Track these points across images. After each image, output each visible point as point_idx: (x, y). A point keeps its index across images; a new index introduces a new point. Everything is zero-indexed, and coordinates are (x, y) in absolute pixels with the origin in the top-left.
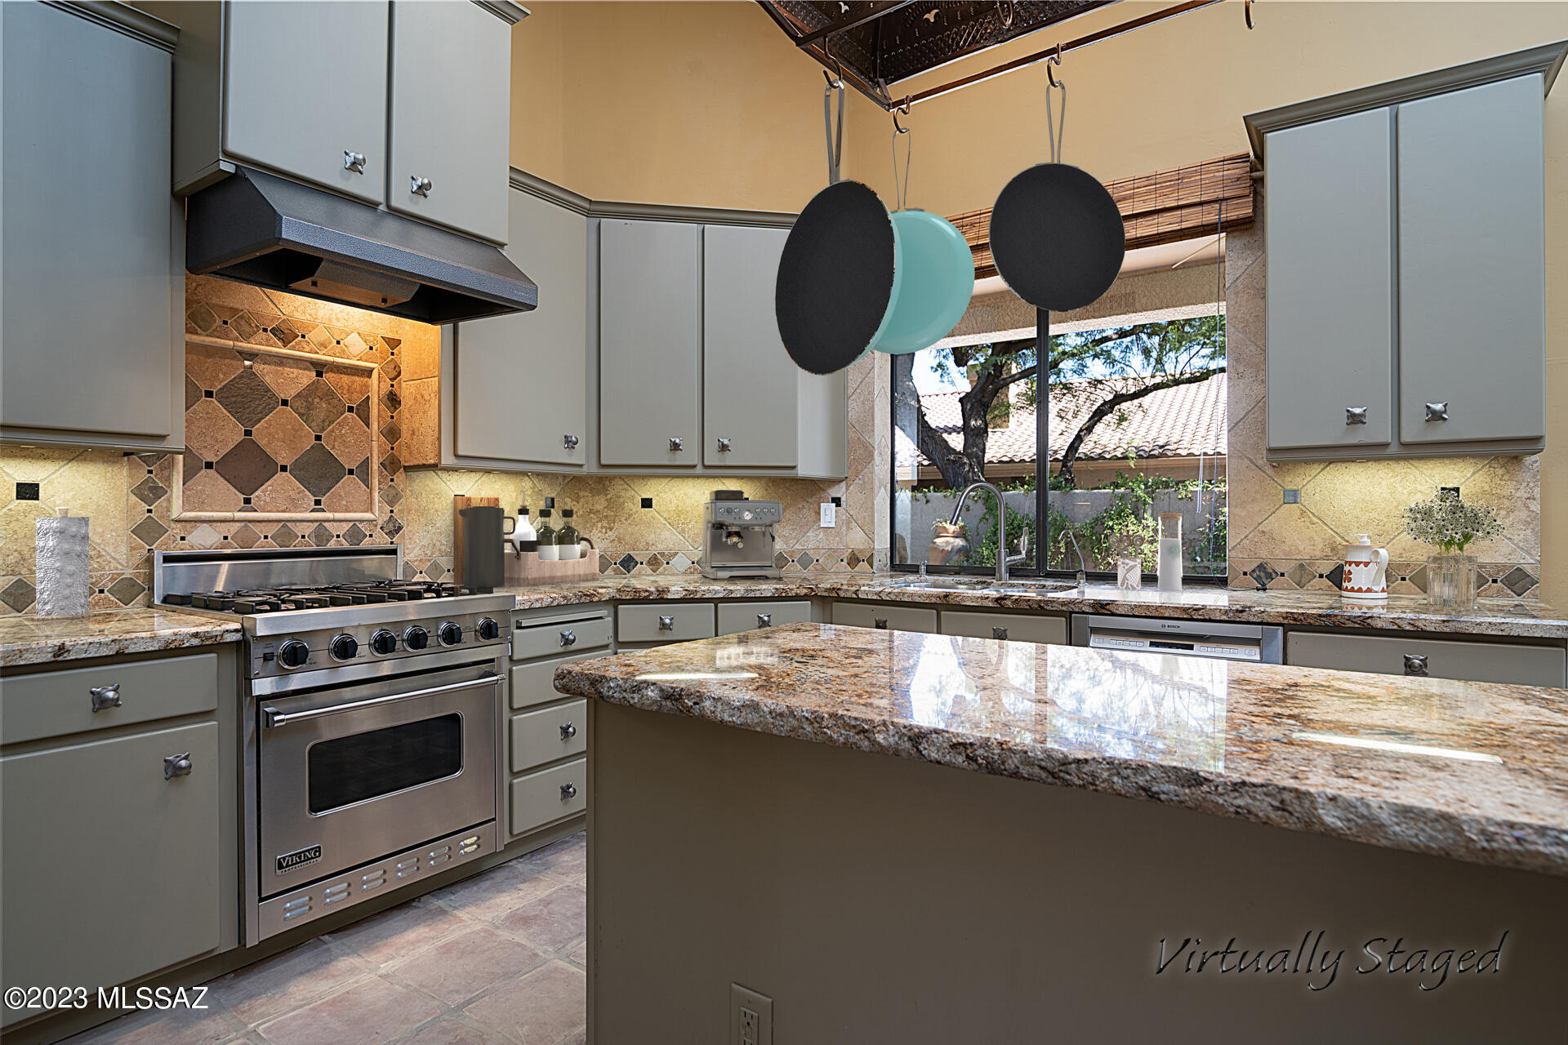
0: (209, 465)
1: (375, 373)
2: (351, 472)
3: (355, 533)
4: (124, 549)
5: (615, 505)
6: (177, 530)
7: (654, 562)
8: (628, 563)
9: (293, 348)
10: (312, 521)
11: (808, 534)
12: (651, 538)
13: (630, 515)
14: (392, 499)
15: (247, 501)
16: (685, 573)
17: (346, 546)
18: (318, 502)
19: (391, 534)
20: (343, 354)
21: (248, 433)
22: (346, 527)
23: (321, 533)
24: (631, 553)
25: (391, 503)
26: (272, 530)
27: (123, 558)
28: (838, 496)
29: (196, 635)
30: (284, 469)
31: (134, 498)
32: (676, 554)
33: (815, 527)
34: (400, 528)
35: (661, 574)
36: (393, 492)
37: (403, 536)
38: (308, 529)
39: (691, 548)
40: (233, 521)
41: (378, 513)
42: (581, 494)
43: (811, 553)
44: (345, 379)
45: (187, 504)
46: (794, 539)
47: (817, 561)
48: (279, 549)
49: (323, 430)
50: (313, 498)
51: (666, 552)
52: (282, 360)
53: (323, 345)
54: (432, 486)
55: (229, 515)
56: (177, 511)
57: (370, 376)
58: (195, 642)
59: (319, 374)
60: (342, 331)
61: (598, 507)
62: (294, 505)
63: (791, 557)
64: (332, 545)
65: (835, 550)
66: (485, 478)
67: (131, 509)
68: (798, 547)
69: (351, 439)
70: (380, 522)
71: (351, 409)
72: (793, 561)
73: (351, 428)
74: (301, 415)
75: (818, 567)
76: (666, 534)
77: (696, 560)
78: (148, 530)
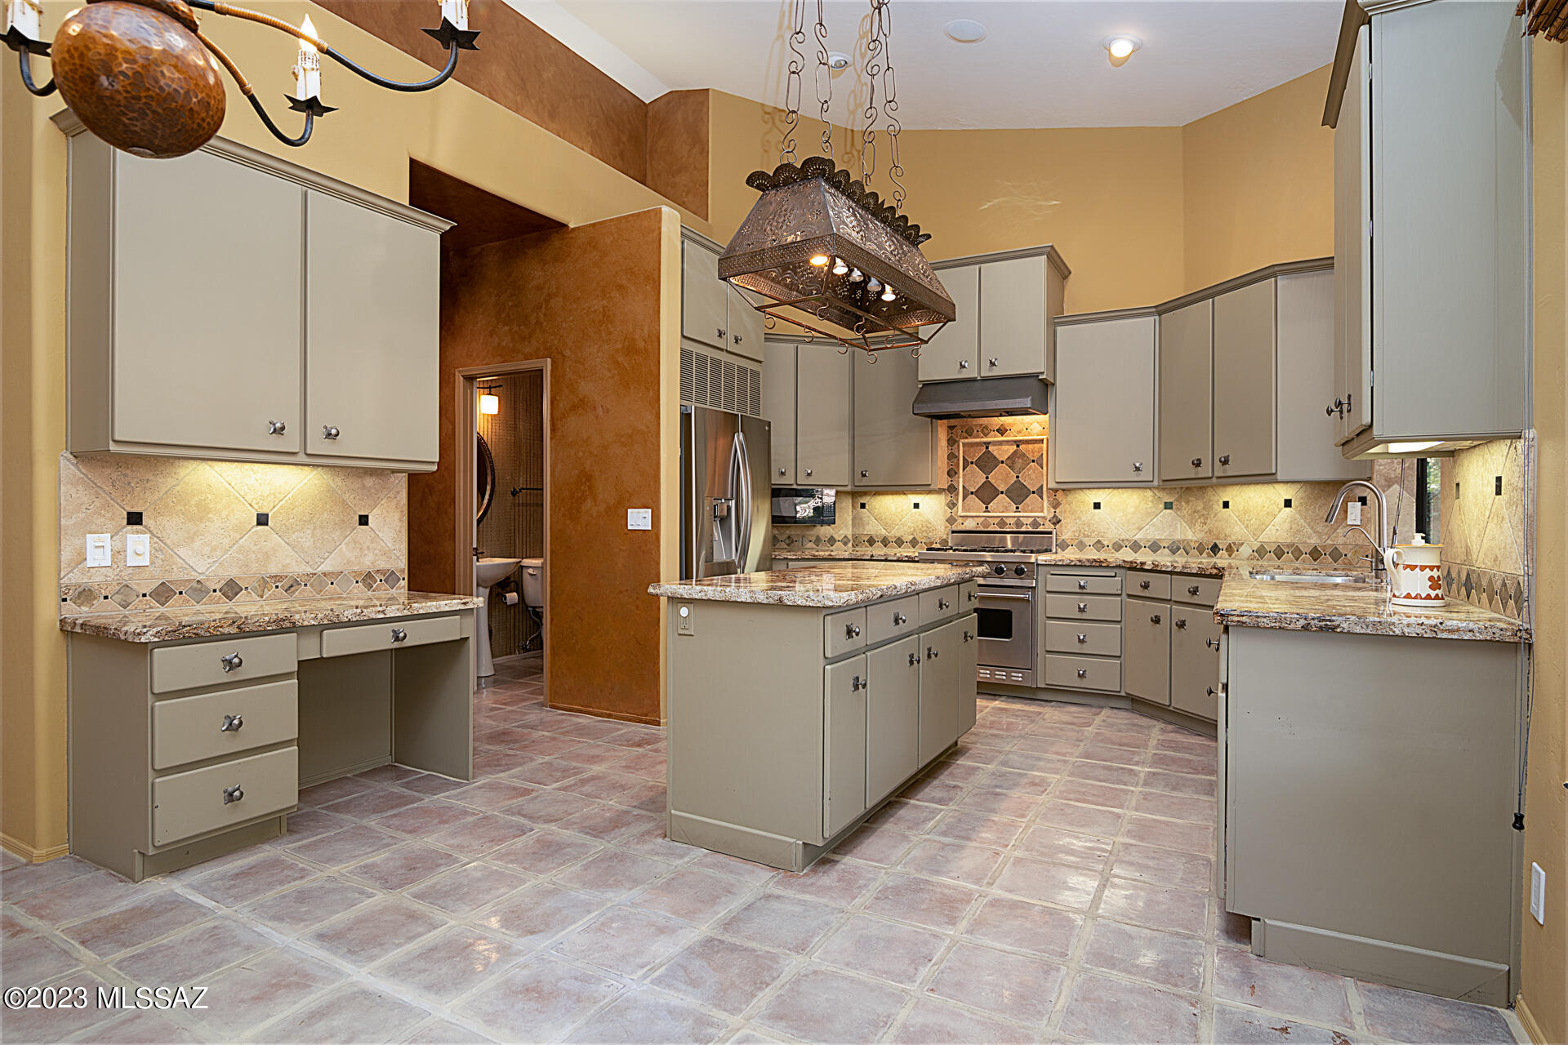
0: (972, 493)
1: (1045, 441)
2: (1034, 492)
3: (1035, 523)
4: (943, 527)
5: (1208, 507)
6: (960, 520)
7: (1230, 549)
8: (1215, 549)
9: (1006, 436)
10: (1015, 517)
11: (1338, 531)
12: (1228, 531)
13: (1216, 514)
14: (1056, 505)
15: (987, 508)
16: (1248, 559)
17: (1031, 529)
18: (1017, 508)
19: (1055, 524)
20: (1029, 434)
21: (987, 478)
22: (1031, 520)
23: (1019, 524)
24: (1216, 541)
25: (1055, 508)
26: (997, 521)
27: (943, 531)
28: (1365, 495)
29: (907, 556)
30: (1002, 493)
31: (947, 508)
32: (1243, 544)
33: (1343, 524)
34: (1060, 521)
35: (1234, 558)
36: (1056, 502)
37: (1061, 526)
38: (1012, 521)
39: (1252, 539)
40: (980, 517)
41: (1047, 512)
42: (1190, 499)
43: (1340, 548)
44: (1031, 446)
45: (964, 510)
46: (1326, 534)
47: (1346, 555)
48: (999, 529)
49: (1020, 473)
50: (1015, 506)
51: (1237, 542)
52: (1001, 443)
53: (1019, 432)
54: (1080, 498)
55: (978, 514)
56: (960, 513)
57: (1043, 443)
58: (907, 559)
59: (1018, 446)
60: (1028, 423)
61: (1199, 508)
62: (1006, 509)
63: (1324, 550)
64: (1023, 529)
65: (1361, 547)
66: (1115, 491)
67: (946, 511)
68: (1329, 542)
69: (1033, 476)
70: (1049, 518)
71: (1033, 461)
72: (1325, 554)
73: (1034, 471)
74: (1010, 467)
75: (1346, 561)
76: (1237, 529)
77: (1255, 549)
78: (951, 520)
